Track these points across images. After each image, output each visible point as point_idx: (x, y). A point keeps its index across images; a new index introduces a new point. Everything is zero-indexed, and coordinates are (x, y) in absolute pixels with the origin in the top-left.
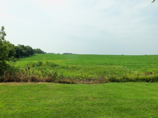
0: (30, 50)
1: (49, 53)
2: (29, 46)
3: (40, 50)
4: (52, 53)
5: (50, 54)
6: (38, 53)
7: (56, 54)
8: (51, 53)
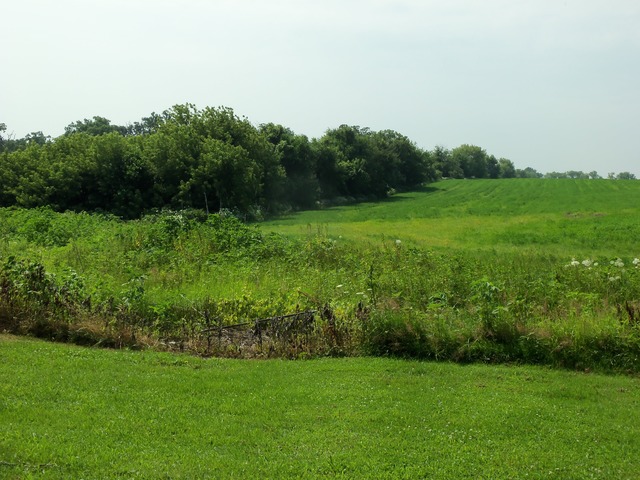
0: (391, 159)
1: (554, 176)
2: (391, 134)
3: (478, 154)
4: (579, 174)
5: (562, 176)
6: (468, 175)
7: (605, 177)
8: (572, 174)
